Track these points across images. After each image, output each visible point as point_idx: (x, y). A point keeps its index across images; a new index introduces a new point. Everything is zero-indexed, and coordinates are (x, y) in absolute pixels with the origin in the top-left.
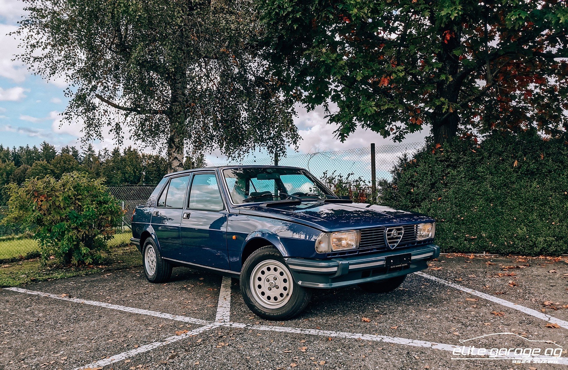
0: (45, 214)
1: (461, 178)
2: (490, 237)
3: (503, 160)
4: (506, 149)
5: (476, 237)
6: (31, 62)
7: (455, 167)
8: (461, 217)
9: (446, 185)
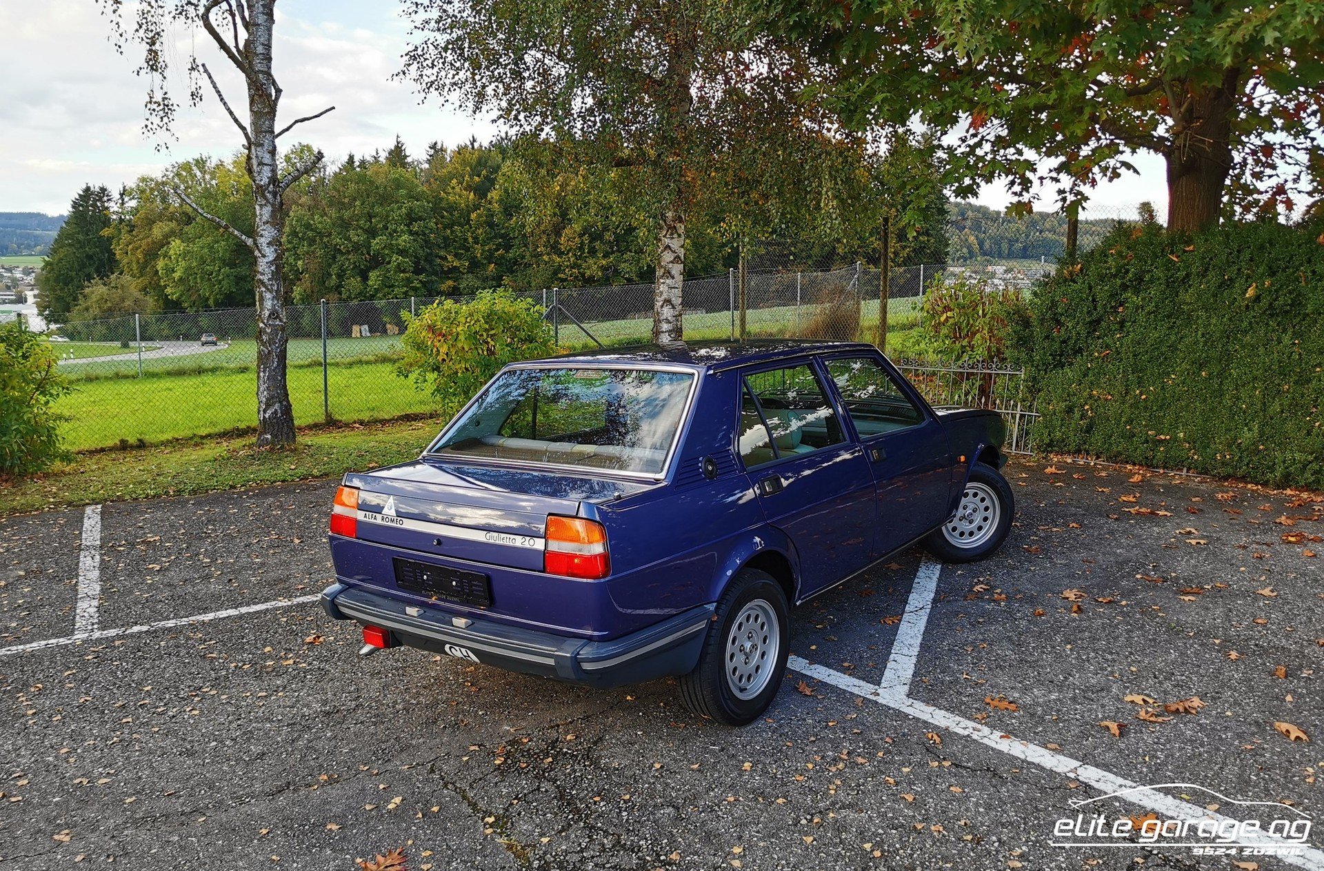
0: (444, 360)
1: (1149, 313)
2: (1191, 440)
3: (1230, 279)
4: (1238, 258)
5: (1168, 437)
6: (445, 93)
7: (1137, 292)
8: (1141, 394)
9: (1122, 324)
